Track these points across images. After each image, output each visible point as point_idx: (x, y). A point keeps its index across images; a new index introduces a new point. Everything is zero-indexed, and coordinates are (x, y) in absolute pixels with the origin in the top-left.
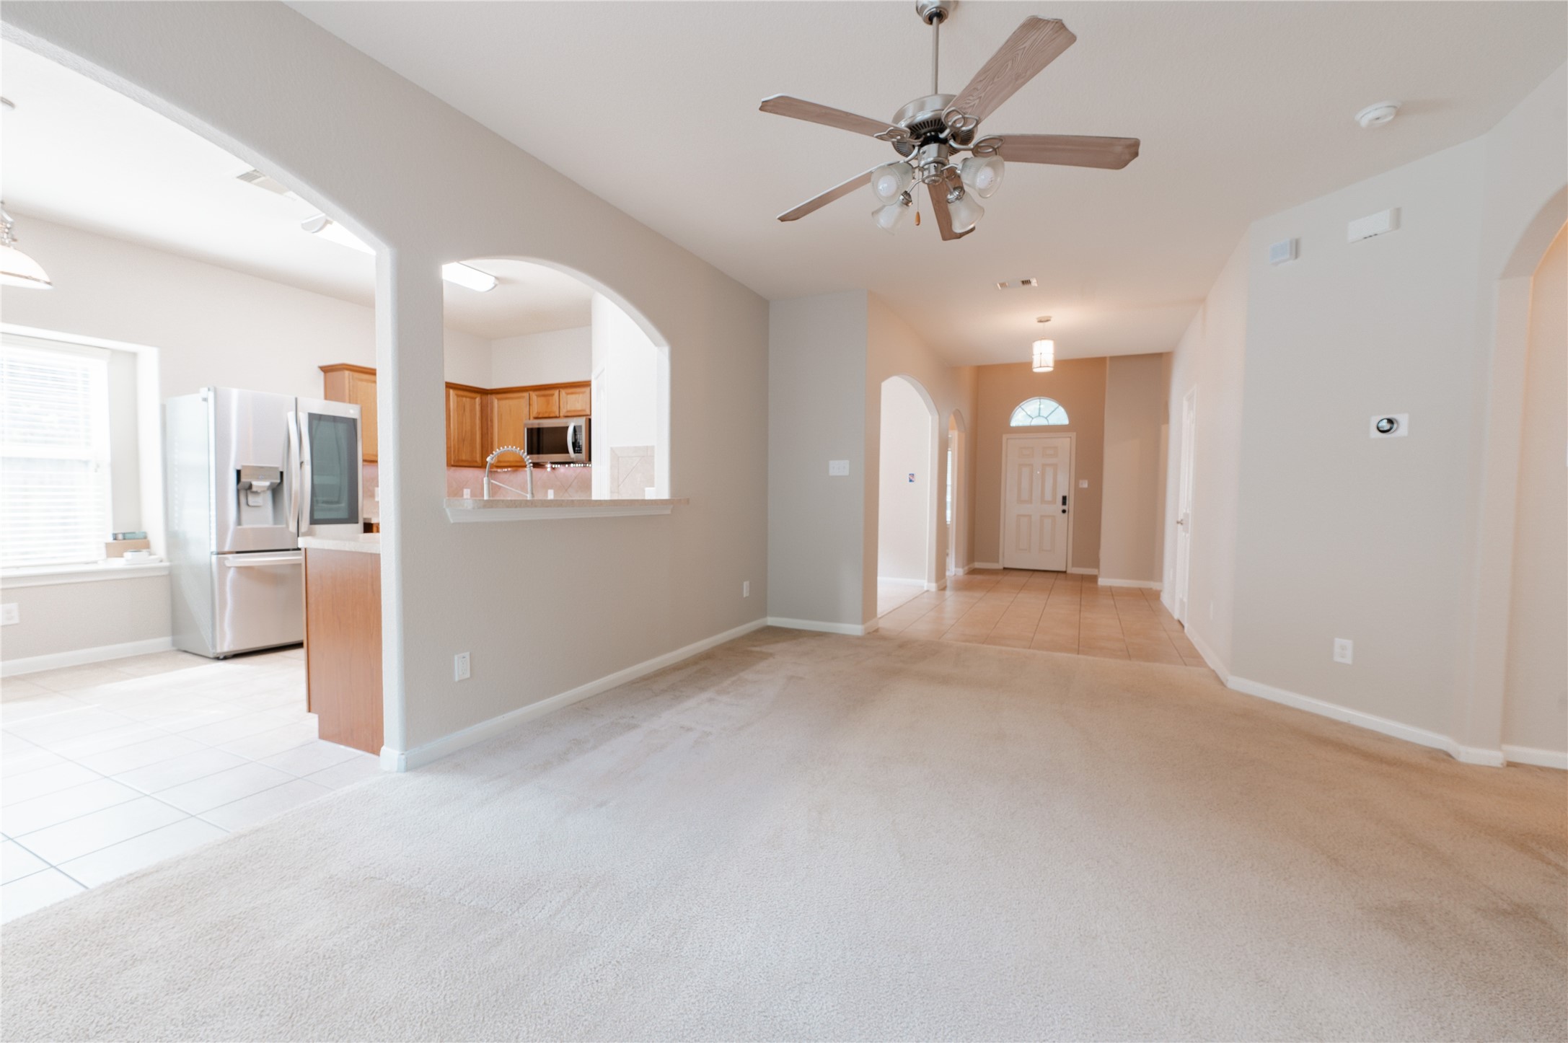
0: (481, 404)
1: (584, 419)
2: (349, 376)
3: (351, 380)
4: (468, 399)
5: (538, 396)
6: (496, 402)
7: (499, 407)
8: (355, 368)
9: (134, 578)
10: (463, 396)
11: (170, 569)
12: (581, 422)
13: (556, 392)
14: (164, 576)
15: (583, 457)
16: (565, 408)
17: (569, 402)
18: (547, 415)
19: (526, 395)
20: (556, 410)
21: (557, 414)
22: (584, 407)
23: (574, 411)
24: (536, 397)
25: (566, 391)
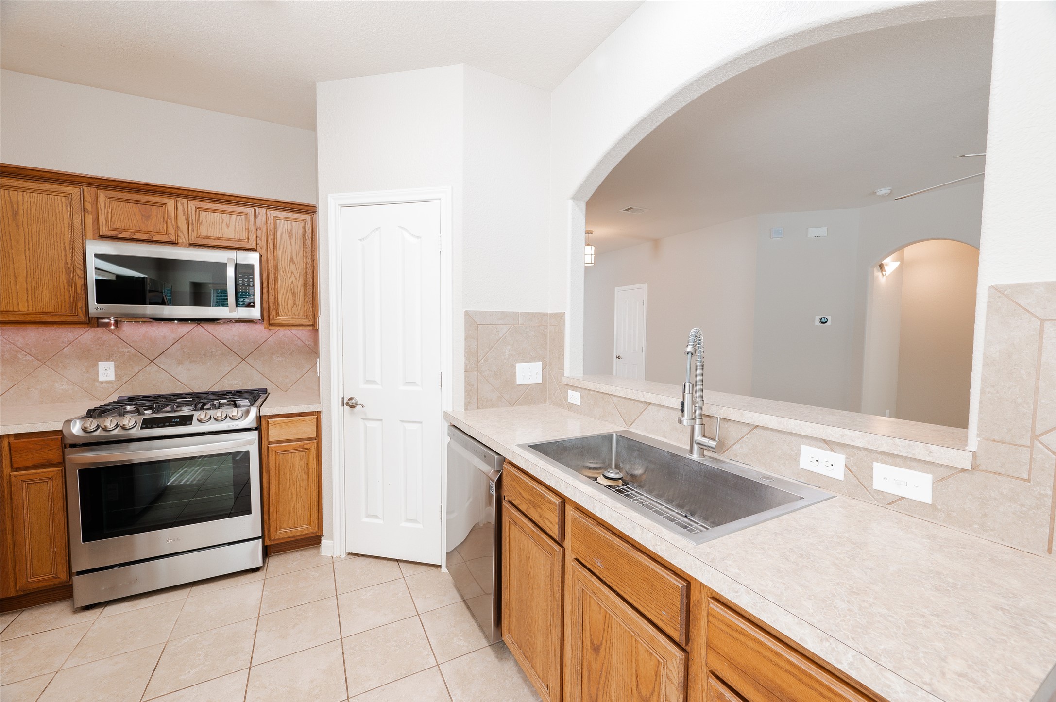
1: (256, 256)
5: (109, 198)
13: (170, 203)
15: (255, 313)
16: (204, 232)
17: (204, 223)
18: (144, 236)
19: (74, 190)
20: (172, 230)
21: (172, 238)
22: (243, 236)
23: (229, 240)
24: (108, 201)
25: (198, 204)
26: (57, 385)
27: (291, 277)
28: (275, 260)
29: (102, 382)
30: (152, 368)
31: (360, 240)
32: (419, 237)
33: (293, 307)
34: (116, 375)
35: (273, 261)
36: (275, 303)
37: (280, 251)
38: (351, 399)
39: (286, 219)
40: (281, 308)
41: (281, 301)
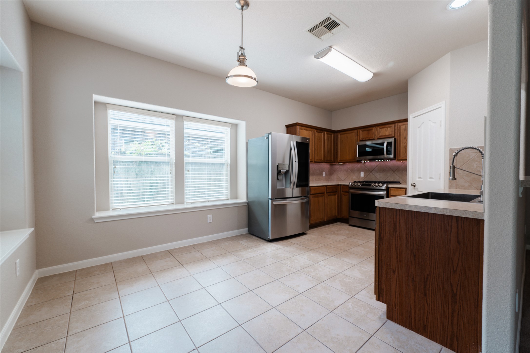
0: (334, 138)
1: (393, 139)
2: (298, 127)
3: (299, 129)
4: (330, 135)
5: (362, 131)
6: (339, 136)
7: (341, 138)
8: (300, 124)
9: (239, 206)
10: (329, 134)
11: (248, 203)
12: (392, 140)
13: (374, 129)
14: (246, 205)
15: (392, 156)
16: (381, 135)
17: (381, 132)
18: (368, 139)
19: (356, 131)
20: (374, 136)
21: (374, 138)
22: (391, 133)
23: (387, 135)
24: (361, 132)
25: (380, 127)
26: (354, 177)
27: (404, 144)
28: (400, 139)
29: (361, 177)
30: (371, 174)
31: (418, 128)
32: (435, 123)
33: (405, 154)
34: (364, 175)
35: (399, 139)
36: (399, 153)
37: (401, 136)
38: (414, 184)
39: (404, 125)
40: (401, 154)
41: (401, 152)
